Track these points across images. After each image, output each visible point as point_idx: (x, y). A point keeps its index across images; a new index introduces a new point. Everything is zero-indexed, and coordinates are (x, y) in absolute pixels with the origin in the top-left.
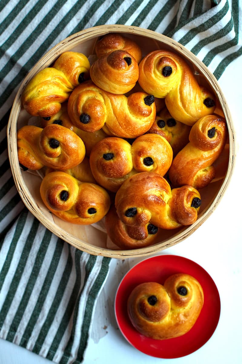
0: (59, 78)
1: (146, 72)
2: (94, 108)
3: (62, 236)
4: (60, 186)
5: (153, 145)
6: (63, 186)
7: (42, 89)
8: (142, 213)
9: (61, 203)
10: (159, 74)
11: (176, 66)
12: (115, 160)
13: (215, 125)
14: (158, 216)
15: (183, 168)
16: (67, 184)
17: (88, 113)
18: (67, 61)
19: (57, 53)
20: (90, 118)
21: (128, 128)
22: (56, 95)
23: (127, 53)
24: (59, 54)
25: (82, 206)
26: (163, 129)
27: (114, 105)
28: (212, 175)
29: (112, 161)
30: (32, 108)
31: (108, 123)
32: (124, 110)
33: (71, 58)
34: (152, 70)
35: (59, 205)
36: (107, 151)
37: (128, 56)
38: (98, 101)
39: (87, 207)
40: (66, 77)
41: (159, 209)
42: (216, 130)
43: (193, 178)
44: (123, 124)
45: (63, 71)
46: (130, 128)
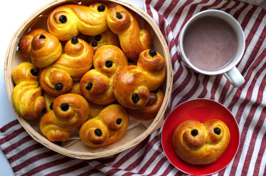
0: (24, 86)
1: (55, 32)
2: (55, 77)
3: (120, 150)
4: (91, 132)
5: (101, 55)
6: (92, 130)
7: (22, 100)
8: (139, 91)
9: (102, 137)
10: (61, 25)
11: (64, 12)
12: (94, 84)
13: (116, 11)
14: (148, 82)
15: (132, 48)
16: (92, 127)
17: (56, 83)
18: (18, 74)
19: (9, 78)
20: (60, 84)
21: (83, 65)
22: (32, 94)
23: (37, 35)
24: (10, 76)
25: (112, 125)
26: (99, 45)
27: (63, 64)
28: (147, 32)
29: (93, 86)
30: (30, 114)
31: (72, 75)
32: (70, 60)
33: (17, 71)
34: (56, 27)
35: (102, 140)
36: (86, 85)
37: (40, 35)
38: (54, 72)
39: (114, 123)
40: (27, 81)
41: (143, 79)
42: (119, 12)
43: (142, 45)
44: (78, 66)
45: (22, 81)
46: (83, 64)
